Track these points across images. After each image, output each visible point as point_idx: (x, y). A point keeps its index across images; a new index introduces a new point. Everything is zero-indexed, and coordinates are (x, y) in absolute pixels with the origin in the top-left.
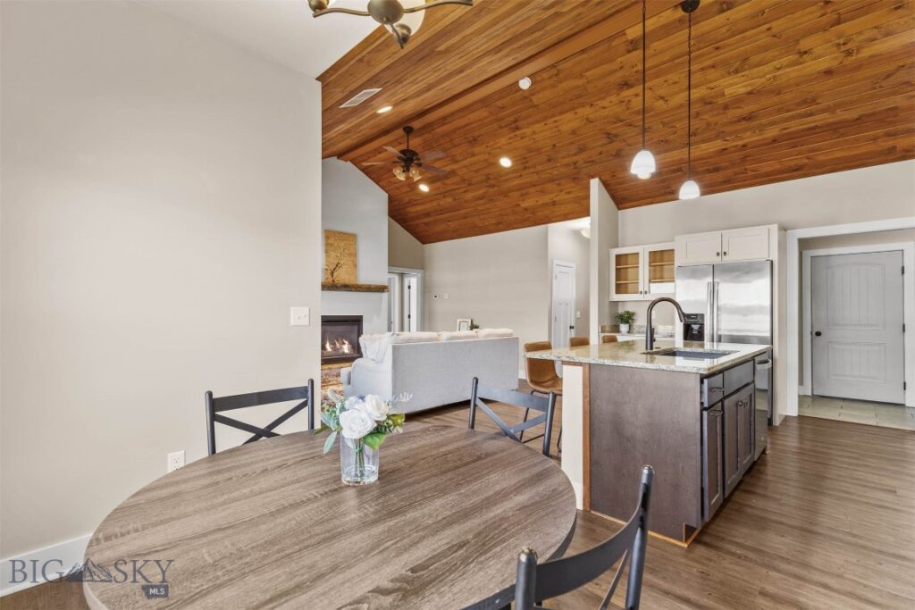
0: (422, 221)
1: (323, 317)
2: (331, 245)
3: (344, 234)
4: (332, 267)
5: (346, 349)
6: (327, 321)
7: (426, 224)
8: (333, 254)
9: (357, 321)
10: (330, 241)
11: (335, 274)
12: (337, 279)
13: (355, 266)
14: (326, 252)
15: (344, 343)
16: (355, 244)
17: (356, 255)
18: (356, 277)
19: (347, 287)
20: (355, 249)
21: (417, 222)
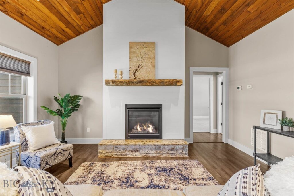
0: (220, 21)
1: (126, 105)
2: (134, 52)
3: (145, 43)
4: (134, 69)
5: (151, 130)
6: (130, 109)
7: (225, 23)
8: (135, 59)
9: (158, 108)
10: (133, 50)
11: (137, 74)
12: (139, 77)
13: (154, 66)
14: (130, 58)
15: (149, 127)
16: (154, 50)
17: (154, 58)
18: (155, 75)
19: (142, 83)
20: (154, 54)
21: (217, 24)
